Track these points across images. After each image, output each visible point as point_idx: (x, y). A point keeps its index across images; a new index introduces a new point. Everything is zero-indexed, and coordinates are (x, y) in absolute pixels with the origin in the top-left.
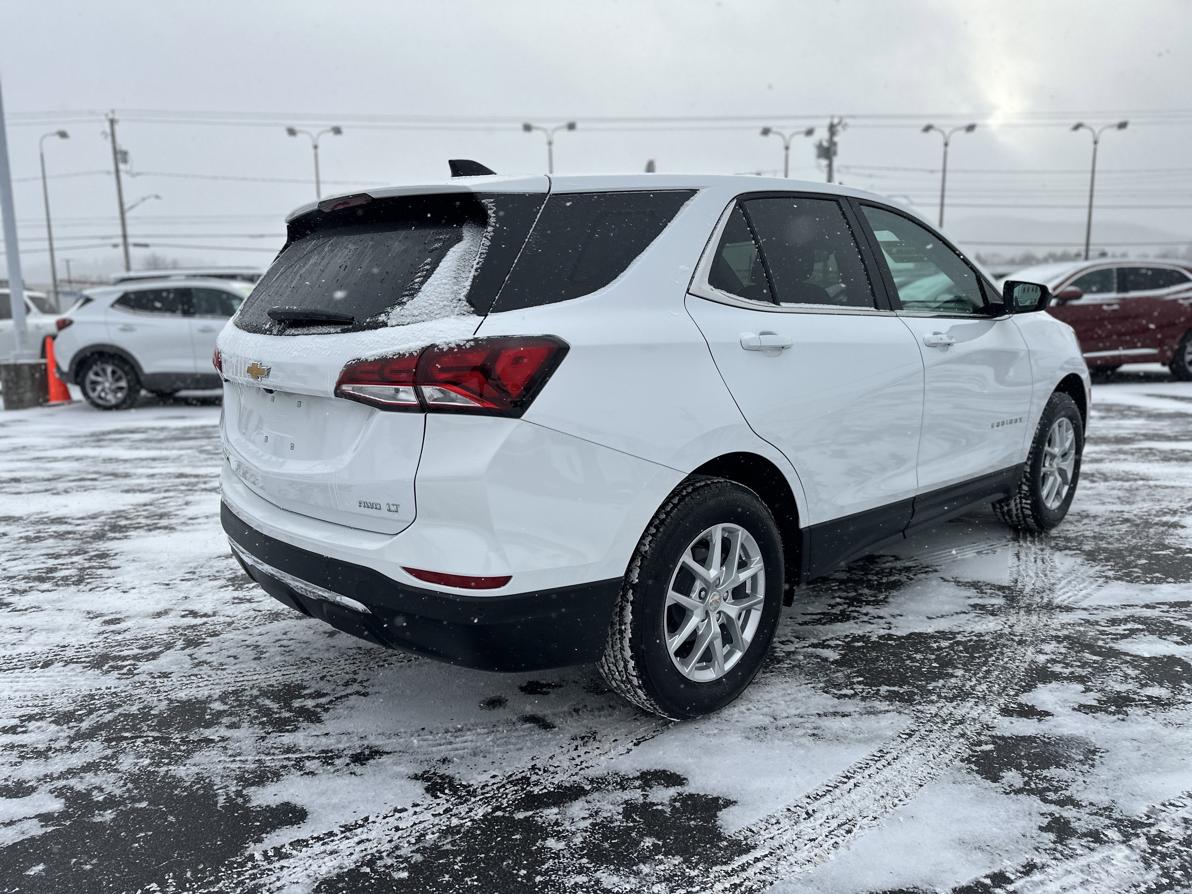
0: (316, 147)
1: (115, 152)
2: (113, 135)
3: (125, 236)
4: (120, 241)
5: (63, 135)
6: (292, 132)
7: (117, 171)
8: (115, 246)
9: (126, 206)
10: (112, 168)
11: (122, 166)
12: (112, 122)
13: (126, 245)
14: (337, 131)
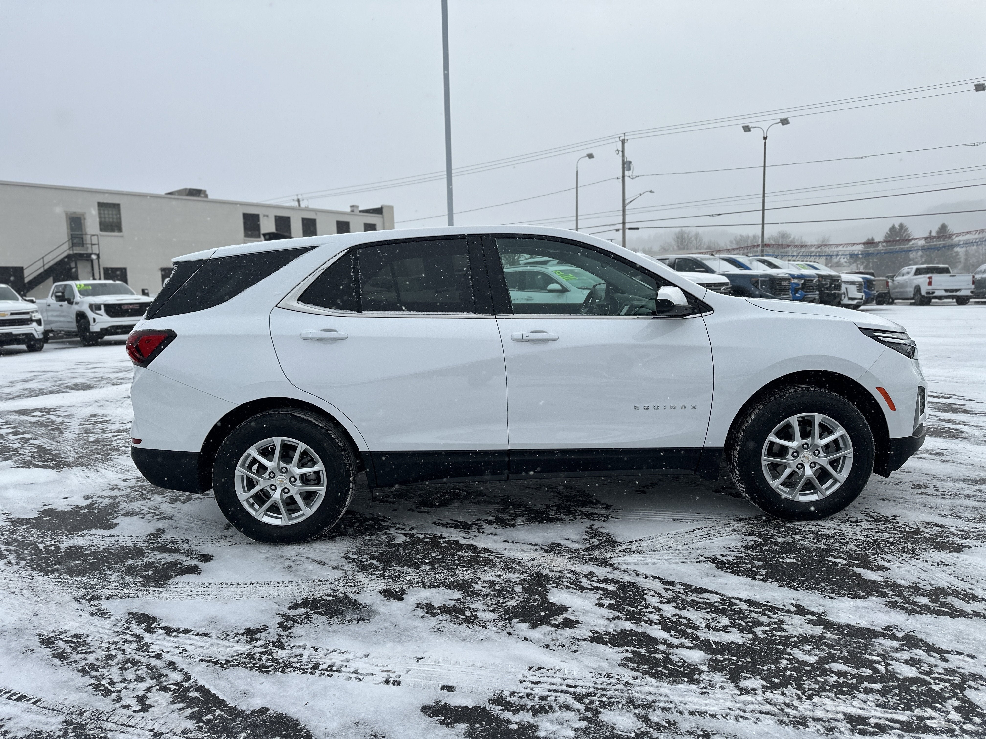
0: (765, 138)
1: (624, 163)
2: (623, 151)
3: (624, 223)
4: (621, 226)
5: (590, 156)
6: (747, 129)
7: (623, 177)
8: (617, 230)
9: (627, 201)
10: (620, 175)
11: (627, 173)
12: (623, 142)
13: (624, 229)
14: (785, 122)
